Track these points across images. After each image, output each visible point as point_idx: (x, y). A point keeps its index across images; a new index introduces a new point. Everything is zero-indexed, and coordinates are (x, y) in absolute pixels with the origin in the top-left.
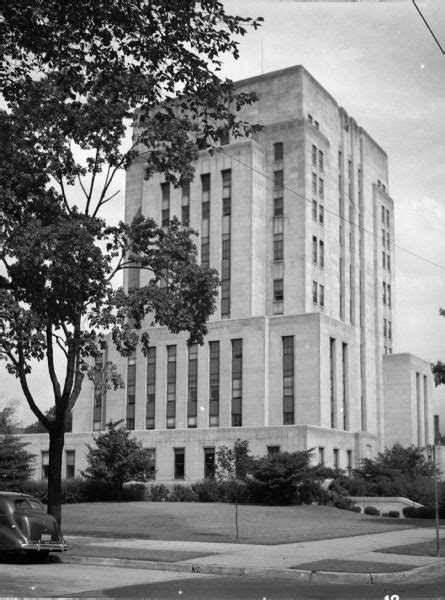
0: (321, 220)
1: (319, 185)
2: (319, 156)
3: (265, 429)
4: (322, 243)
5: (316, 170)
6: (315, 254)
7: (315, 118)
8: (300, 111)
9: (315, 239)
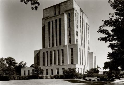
0: (77, 28)
1: (77, 21)
2: (77, 16)
3: (68, 65)
4: (77, 32)
5: (76, 18)
6: (76, 34)
7: (76, 9)
8: (73, 7)
9: (76, 31)
